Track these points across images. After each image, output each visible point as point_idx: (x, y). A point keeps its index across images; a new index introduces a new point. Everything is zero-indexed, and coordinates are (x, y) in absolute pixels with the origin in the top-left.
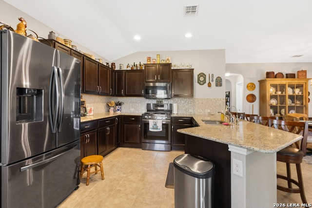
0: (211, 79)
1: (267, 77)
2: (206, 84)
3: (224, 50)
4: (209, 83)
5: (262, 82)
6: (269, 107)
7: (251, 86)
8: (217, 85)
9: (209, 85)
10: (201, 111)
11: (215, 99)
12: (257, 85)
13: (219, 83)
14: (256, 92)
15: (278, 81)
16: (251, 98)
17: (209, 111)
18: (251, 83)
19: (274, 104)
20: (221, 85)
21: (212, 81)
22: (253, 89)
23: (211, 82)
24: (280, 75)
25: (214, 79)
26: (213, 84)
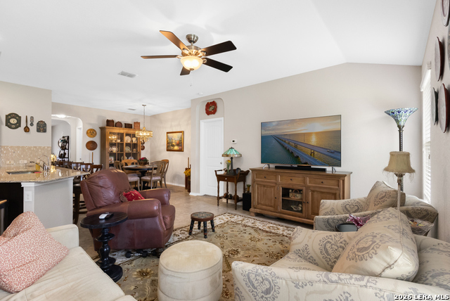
0: (29, 123)
1: (108, 125)
2: (21, 129)
3: (51, 91)
4: (27, 127)
5: (102, 129)
6: (107, 155)
7: (91, 132)
8: (38, 130)
9: (27, 129)
10: (12, 162)
11: (35, 147)
12: (98, 131)
13: (42, 127)
14: (97, 139)
15: (117, 130)
16: (91, 146)
17: (26, 162)
18: (91, 129)
19: (114, 151)
20: (45, 131)
21: (32, 124)
22: (94, 136)
23: (29, 126)
24: (119, 125)
25: (35, 123)
26: (33, 129)
